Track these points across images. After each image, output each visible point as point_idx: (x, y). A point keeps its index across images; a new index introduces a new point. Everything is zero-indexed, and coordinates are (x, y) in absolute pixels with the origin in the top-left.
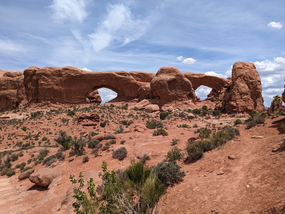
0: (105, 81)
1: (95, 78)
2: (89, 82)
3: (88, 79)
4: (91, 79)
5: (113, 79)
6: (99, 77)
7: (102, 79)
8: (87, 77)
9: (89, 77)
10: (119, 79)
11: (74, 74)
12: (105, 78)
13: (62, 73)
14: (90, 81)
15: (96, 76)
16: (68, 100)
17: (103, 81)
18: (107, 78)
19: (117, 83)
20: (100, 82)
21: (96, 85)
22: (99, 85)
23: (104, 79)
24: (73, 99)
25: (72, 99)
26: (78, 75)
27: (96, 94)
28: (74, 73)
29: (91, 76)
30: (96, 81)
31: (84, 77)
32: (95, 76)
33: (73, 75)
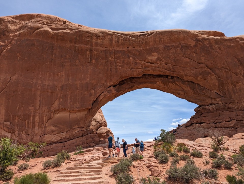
0: (158, 59)
1: (126, 49)
2: (104, 61)
3: (100, 49)
4: (111, 49)
5: (187, 47)
6: (140, 44)
7: (150, 52)
8: (97, 44)
9: (106, 42)
10: (211, 46)
11: (52, 29)
12: (161, 46)
13: (7, 26)
14: (106, 58)
15: (129, 40)
16: (16, 128)
17: (154, 57)
18: (167, 48)
19: (203, 60)
20: (143, 63)
21: (128, 72)
22: (138, 71)
23: (157, 50)
24: (37, 124)
25: (34, 126)
26: (69, 31)
27: (102, 127)
28: (53, 26)
29: (111, 40)
30: (129, 57)
31: (87, 43)
32: (124, 39)
33: (50, 30)
